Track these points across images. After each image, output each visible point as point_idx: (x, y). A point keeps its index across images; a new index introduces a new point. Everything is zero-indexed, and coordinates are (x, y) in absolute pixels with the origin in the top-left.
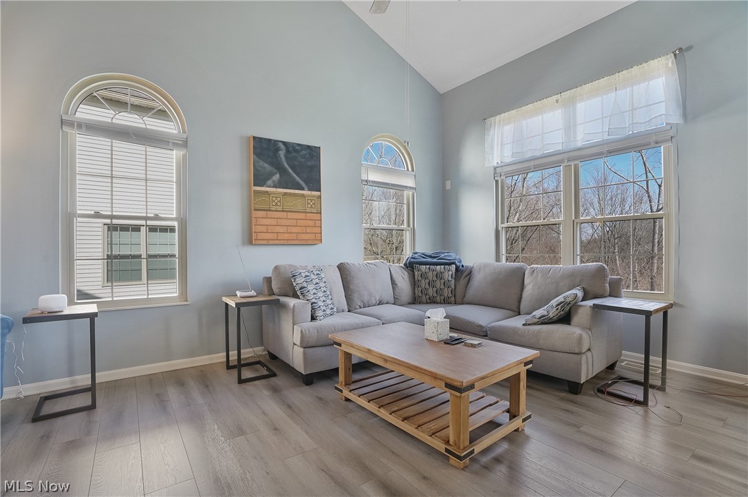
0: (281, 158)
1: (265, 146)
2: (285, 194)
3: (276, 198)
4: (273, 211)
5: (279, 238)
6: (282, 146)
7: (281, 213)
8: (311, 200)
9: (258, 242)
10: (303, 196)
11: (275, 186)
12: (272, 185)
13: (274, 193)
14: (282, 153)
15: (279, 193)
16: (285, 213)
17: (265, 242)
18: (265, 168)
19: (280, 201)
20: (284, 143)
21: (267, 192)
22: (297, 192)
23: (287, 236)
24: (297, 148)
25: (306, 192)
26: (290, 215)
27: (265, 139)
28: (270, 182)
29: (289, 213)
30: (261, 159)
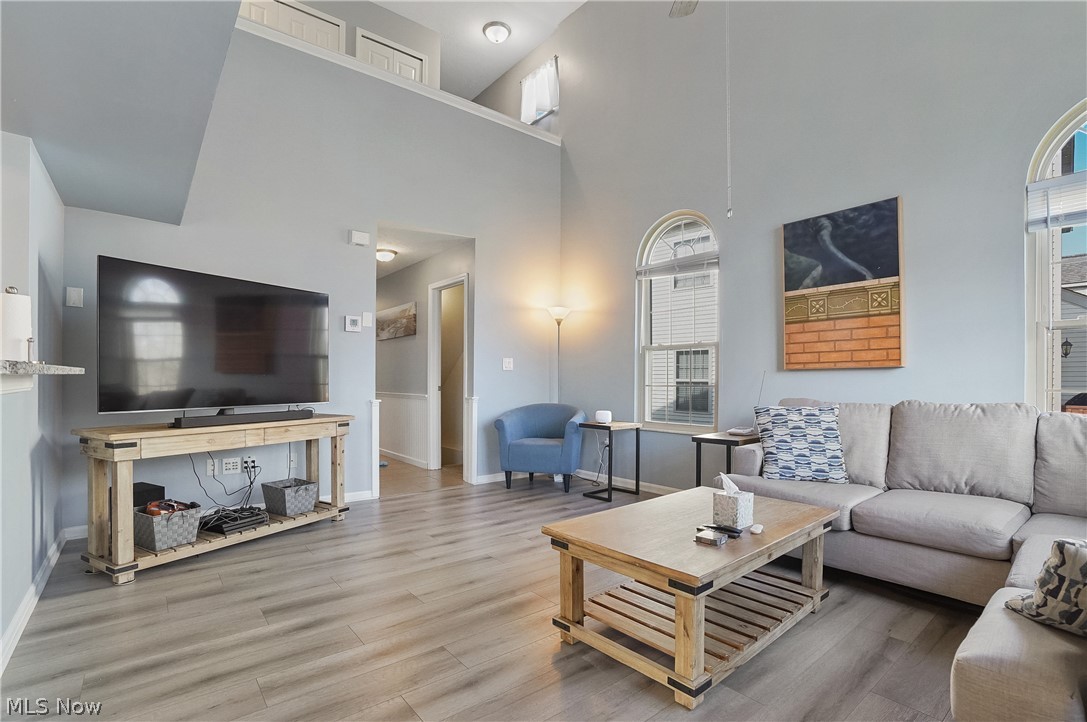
0: (824, 241)
1: (800, 231)
2: (832, 293)
3: (817, 301)
4: (812, 321)
5: (822, 360)
6: (826, 222)
7: (827, 323)
8: (879, 294)
9: (791, 367)
10: (864, 289)
11: (816, 285)
12: (811, 284)
13: (814, 295)
14: (826, 234)
15: (822, 294)
16: (832, 322)
17: (801, 366)
18: (801, 262)
19: (823, 306)
20: (828, 217)
21: (803, 296)
22: (852, 285)
23: (834, 356)
24: (851, 215)
25: (869, 283)
26: (840, 324)
27: (800, 222)
28: (808, 281)
29: (837, 322)
30: (795, 252)
